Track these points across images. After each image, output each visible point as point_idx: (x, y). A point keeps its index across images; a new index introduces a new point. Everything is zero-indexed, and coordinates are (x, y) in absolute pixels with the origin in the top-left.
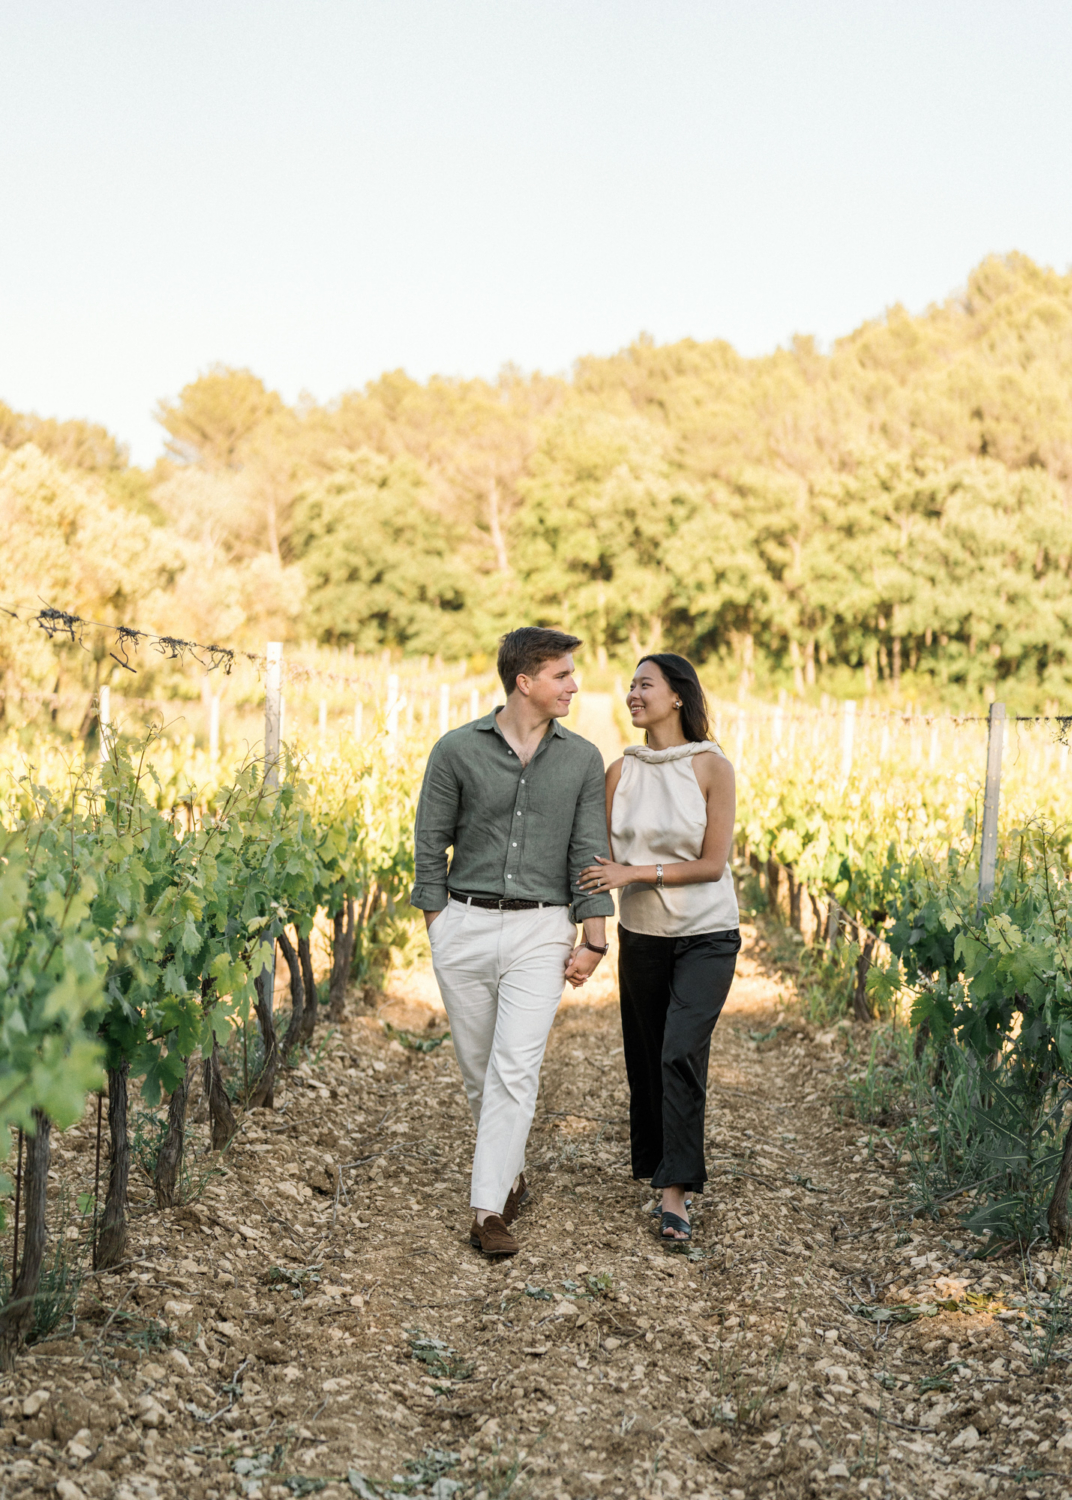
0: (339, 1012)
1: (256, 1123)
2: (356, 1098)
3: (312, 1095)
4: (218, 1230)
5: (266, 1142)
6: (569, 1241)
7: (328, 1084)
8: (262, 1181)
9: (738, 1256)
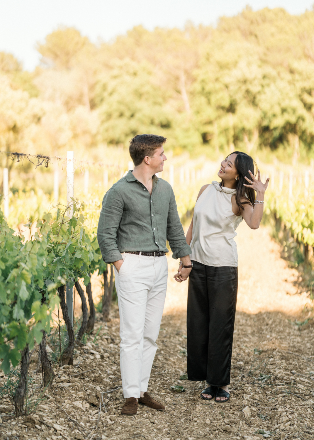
0: (106, 317)
1: (64, 372)
2: (113, 358)
3: (92, 357)
4: (43, 427)
5: (69, 382)
6: (208, 428)
7: (100, 352)
8: (66, 401)
9: (287, 435)
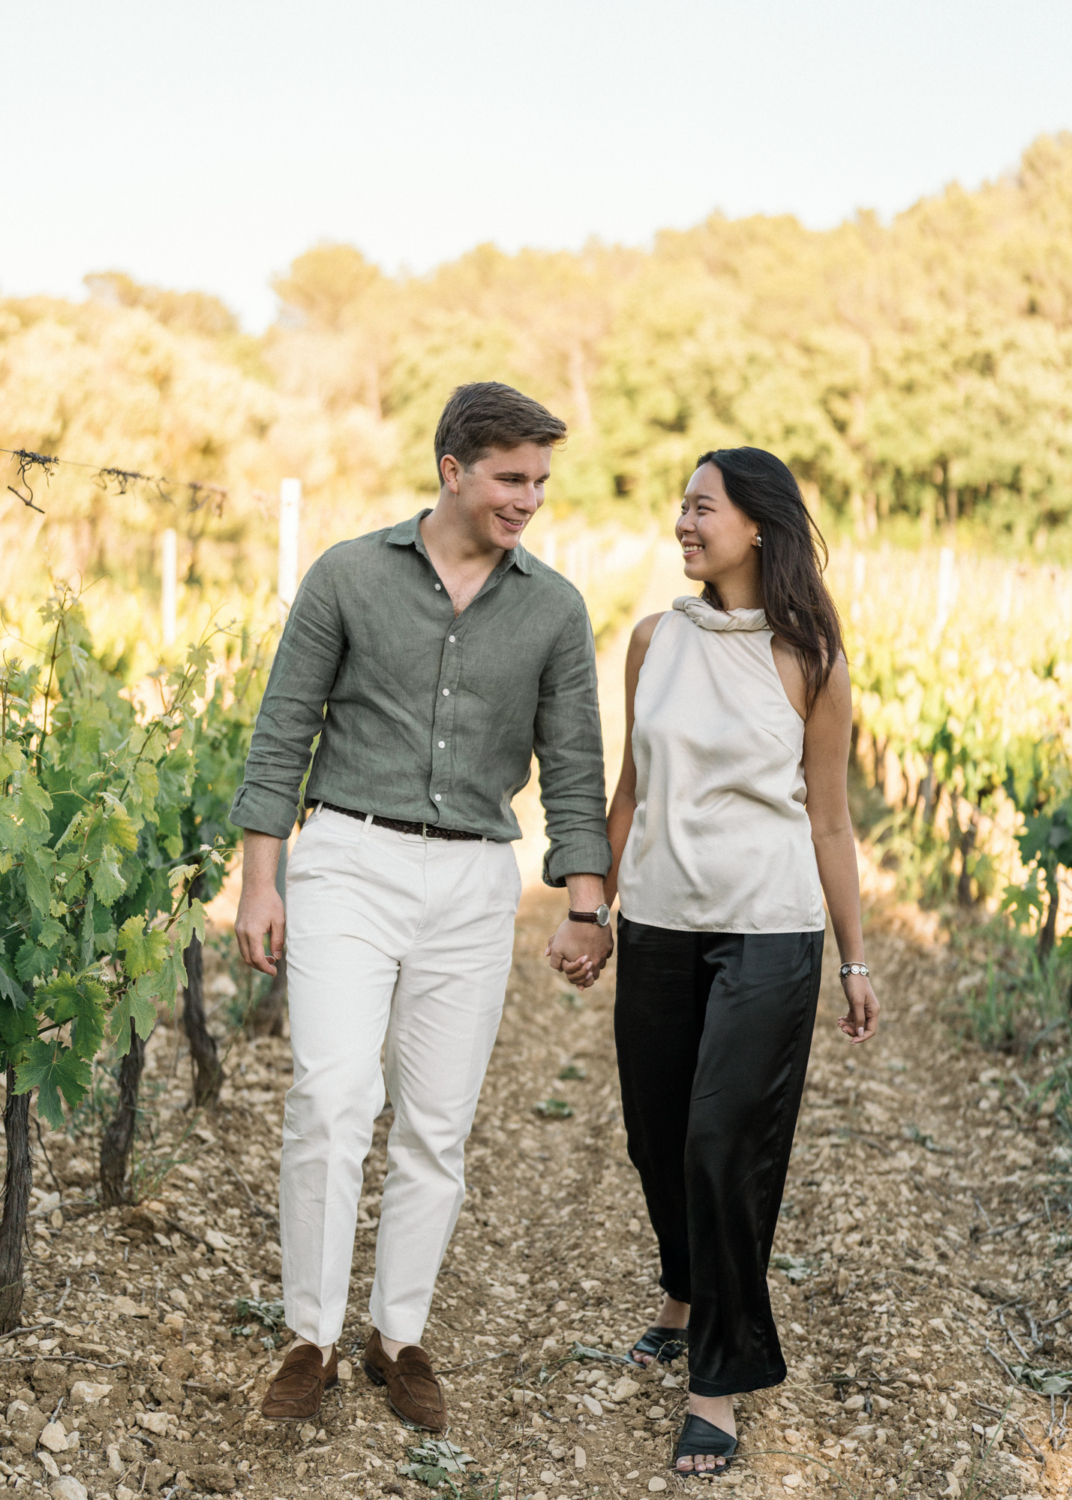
1: (259, 1060)
4: (176, 1238)
5: (267, 1088)
8: (253, 1149)
9: (854, 1279)
